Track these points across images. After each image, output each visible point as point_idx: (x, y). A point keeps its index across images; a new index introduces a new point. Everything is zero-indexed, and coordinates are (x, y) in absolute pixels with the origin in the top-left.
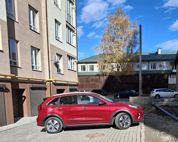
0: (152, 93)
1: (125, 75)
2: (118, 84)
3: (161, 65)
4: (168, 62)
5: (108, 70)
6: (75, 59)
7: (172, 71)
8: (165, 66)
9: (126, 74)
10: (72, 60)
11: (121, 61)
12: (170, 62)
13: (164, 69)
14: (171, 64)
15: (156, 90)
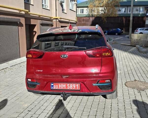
0: (136, 31)
1: (110, 16)
3: (137, 9)
6: (75, 1)
7: (146, 14)
10: (73, 2)
12: (145, 7)
13: (141, 13)
14: (146, 9)
15: (139, 29)
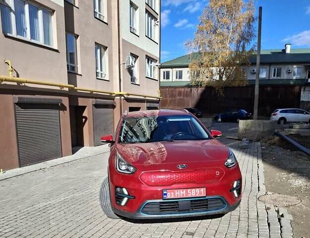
0: (274, 115)
1: (231, 86)
2: (219, 99)
3: (290, 70)
4: (302, 66)
5: (204, 79)
6: (157, 61)
7: (307, 80)
8: (296, 73)
9: (233, 84)
10: (153, 63)
11: (227, 65)
12: (305, 66)
13: (294, 78)
14: (306, 70)
15: (280, 110)
